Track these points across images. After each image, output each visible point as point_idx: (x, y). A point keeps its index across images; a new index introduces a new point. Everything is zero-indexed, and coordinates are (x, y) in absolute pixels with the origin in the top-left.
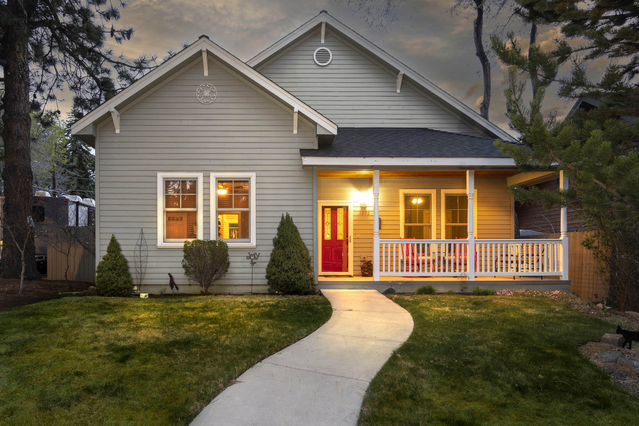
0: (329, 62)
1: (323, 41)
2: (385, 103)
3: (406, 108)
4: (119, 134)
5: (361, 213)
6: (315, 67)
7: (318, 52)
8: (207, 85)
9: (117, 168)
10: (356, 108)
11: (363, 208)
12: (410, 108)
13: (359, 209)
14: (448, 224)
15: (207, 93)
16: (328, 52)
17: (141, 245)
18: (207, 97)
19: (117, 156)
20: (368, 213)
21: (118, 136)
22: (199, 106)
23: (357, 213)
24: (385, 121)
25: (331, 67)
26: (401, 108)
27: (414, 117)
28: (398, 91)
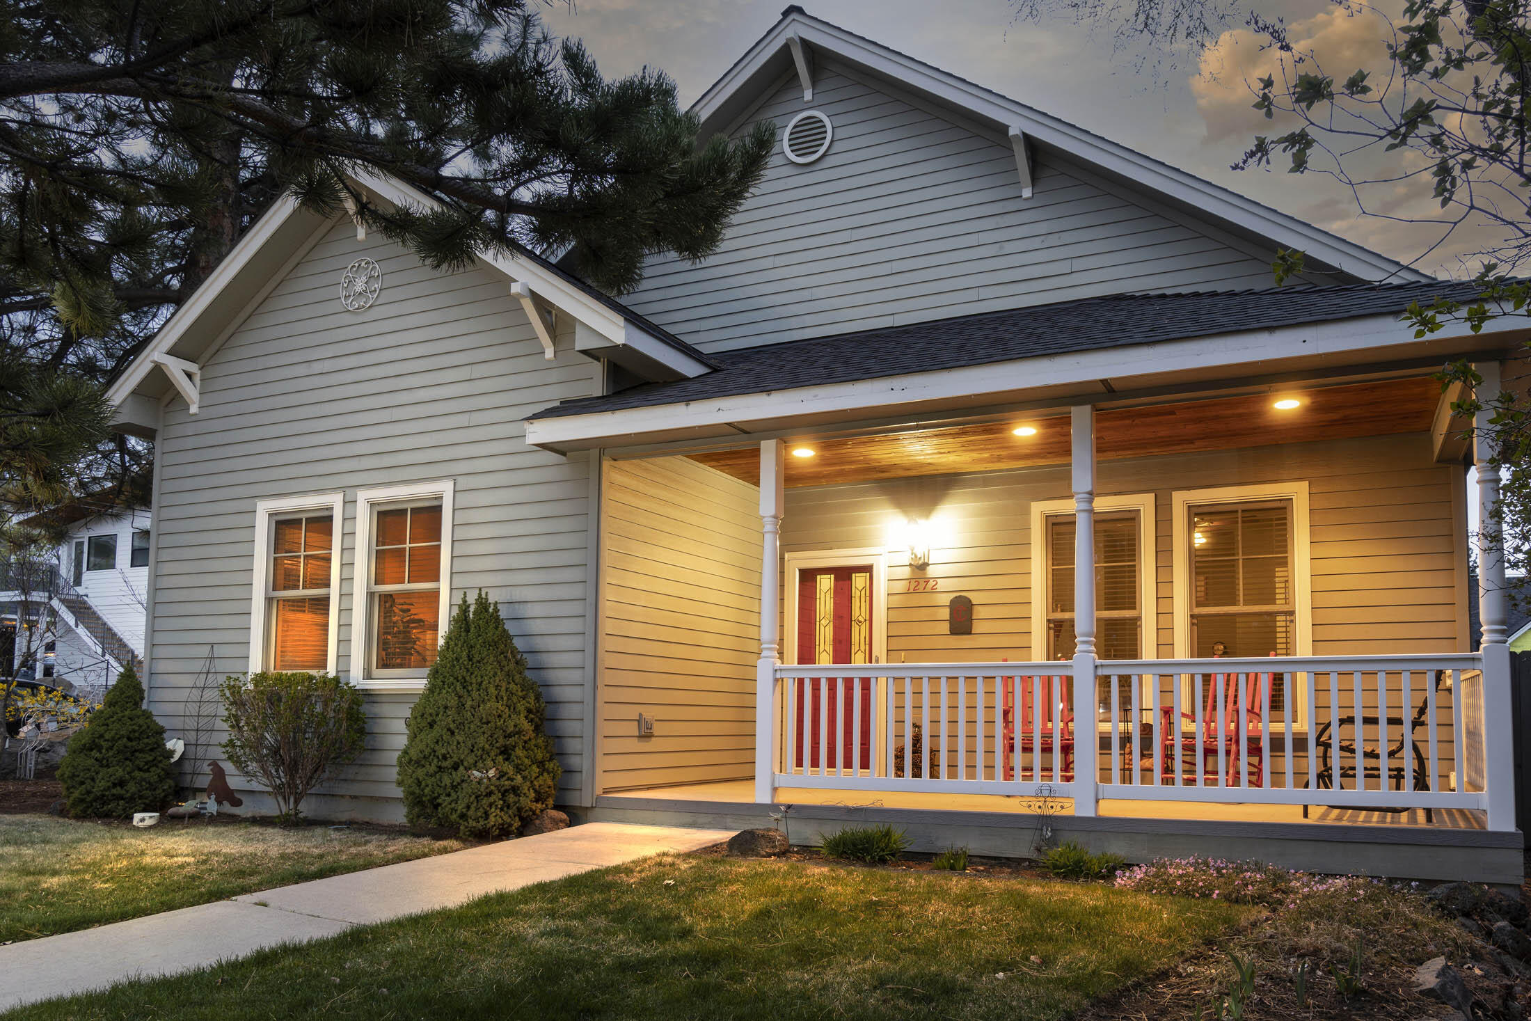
0: (822, 150)
1: (808, 95)
2: (985, 238)
3: (1053, 241)
4: (196, 414)
5: (913, 584)
6: (788, 170)
7: (795, 127)
8: (363, 264)
9: (188, 498)
10: (897, 267)
11: (920, 567)
12: (1067, 237)
13: (906, 572)
14: (1198, 611)
15: (360, 285)
16: (821, 121)
17: (204, 688)
18: (360, 293)
19: (190, 470)
20: (932, 583)
21: (196, 419)
22: (348, 318)
23: (900, 587)
24: (985, 293)
25: (830, 161)
26: (1036, 243)
27: (1078, 264)
28: (1027, 193)
